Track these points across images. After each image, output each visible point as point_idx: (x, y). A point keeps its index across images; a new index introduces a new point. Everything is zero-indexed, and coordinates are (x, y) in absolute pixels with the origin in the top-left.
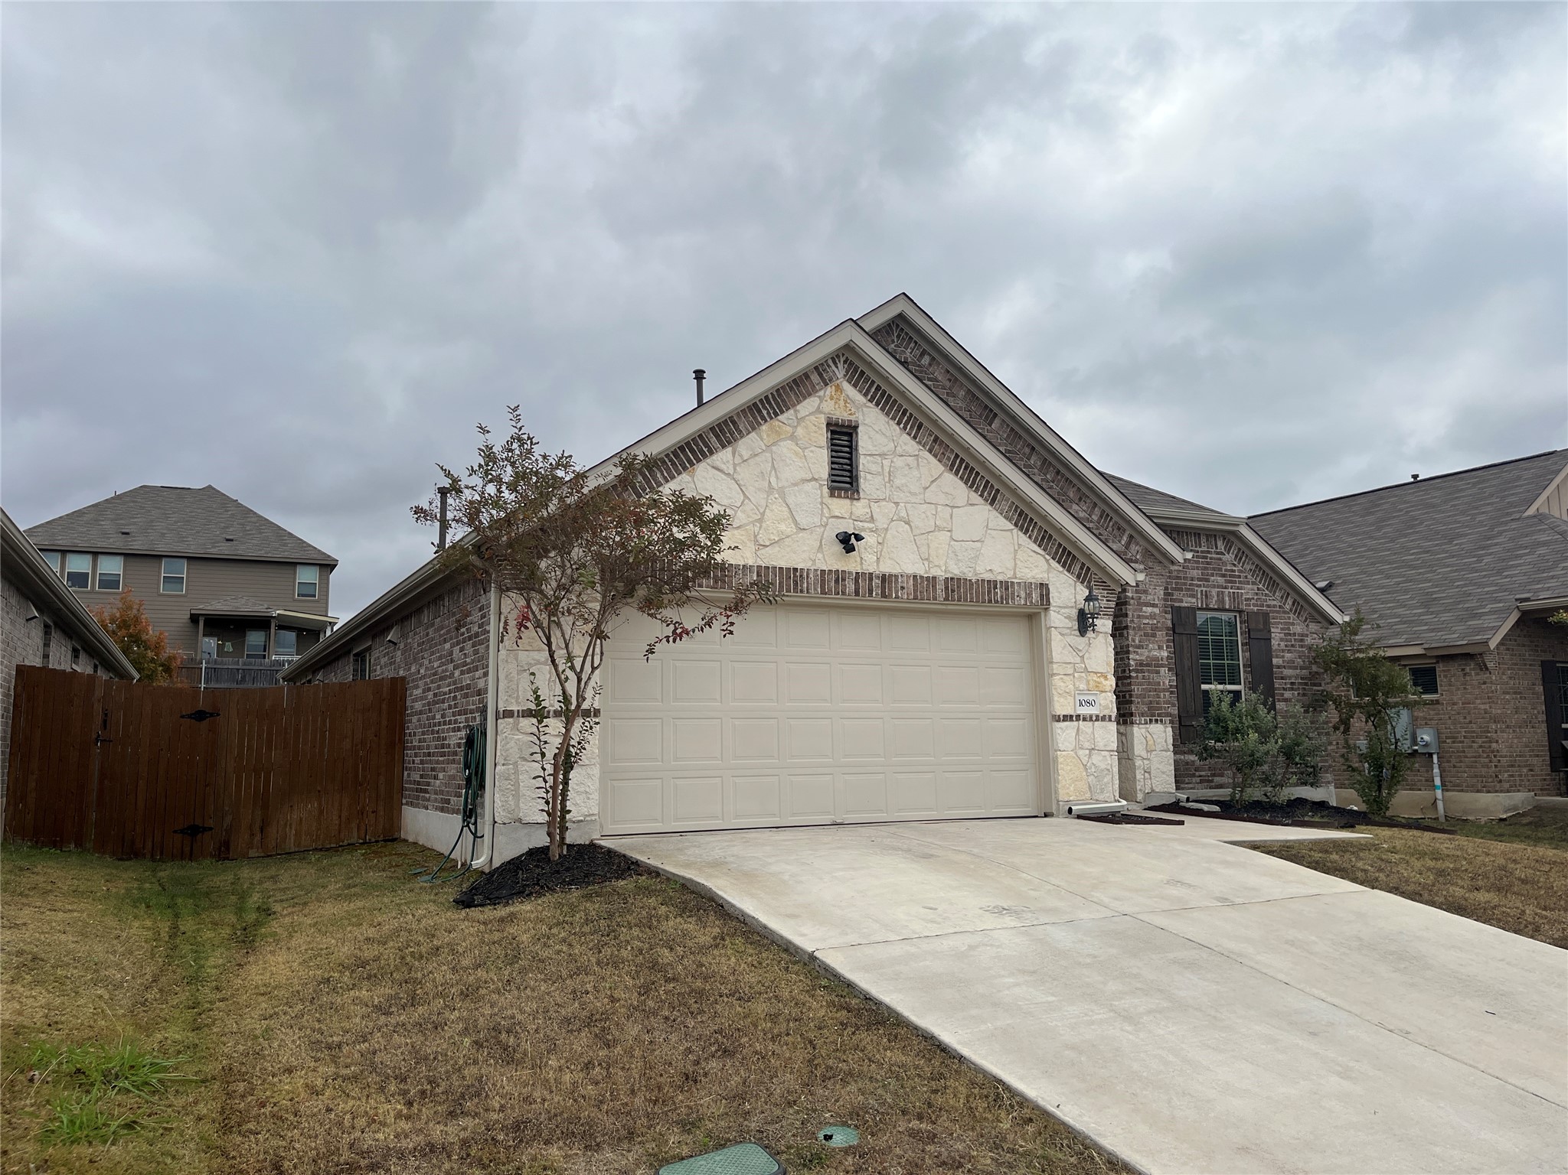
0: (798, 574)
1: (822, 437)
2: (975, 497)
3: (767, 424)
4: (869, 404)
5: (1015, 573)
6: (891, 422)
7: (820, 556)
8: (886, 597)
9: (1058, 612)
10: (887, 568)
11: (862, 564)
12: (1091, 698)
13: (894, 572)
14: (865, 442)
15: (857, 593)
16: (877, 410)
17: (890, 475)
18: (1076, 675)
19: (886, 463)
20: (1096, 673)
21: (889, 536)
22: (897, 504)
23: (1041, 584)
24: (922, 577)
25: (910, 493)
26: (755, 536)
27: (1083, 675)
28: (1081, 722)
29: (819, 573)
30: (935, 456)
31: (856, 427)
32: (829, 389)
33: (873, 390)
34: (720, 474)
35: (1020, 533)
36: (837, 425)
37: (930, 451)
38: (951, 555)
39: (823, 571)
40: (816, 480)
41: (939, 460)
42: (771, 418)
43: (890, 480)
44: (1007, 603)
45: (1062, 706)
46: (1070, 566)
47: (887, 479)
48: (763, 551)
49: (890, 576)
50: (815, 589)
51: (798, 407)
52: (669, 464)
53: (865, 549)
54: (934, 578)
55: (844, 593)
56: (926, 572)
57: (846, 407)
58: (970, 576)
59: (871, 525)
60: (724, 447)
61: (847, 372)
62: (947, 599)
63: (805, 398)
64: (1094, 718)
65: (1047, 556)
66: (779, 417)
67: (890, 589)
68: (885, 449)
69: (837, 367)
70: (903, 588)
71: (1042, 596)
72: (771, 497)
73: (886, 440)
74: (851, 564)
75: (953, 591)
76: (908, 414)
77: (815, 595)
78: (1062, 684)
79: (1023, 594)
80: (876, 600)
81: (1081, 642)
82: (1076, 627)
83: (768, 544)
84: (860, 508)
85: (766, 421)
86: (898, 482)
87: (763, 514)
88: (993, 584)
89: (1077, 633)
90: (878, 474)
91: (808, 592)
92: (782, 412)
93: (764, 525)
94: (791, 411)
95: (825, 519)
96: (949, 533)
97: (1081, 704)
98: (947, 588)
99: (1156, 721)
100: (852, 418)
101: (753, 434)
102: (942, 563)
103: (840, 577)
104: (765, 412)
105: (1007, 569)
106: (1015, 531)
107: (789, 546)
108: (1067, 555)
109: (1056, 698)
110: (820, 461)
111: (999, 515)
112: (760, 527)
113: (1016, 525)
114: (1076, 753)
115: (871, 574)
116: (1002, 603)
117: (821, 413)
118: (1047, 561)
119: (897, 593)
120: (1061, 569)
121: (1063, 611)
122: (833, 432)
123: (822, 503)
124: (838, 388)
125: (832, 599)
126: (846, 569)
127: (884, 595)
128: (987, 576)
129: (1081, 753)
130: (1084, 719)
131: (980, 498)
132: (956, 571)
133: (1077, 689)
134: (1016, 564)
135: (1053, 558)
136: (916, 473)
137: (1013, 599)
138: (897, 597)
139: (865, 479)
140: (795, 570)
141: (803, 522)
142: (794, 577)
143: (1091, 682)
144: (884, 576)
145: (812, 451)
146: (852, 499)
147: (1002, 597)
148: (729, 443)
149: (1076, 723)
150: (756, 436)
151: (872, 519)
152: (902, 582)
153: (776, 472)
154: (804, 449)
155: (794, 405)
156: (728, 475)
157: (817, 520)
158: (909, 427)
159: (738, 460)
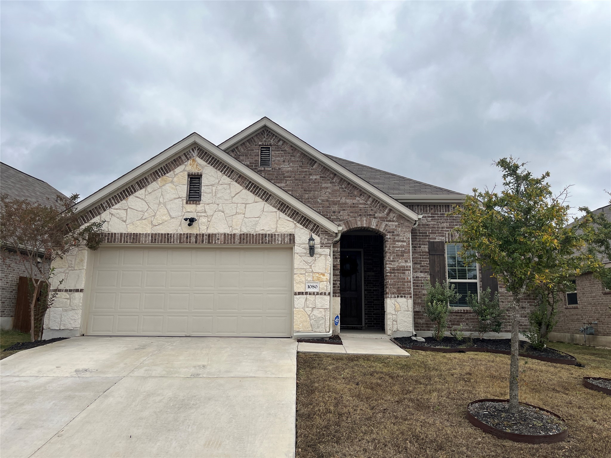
0: (169, 236)
1: (185, 180)
2: (258, 199)
3: (161, 178)
4: (208, 165)
5: (276, 230)
6: (218, 171)
7: (180, 228)
8: (210, 243)
9: (299, 246)
10: (211, 231)
11: (199, 230)
12: (315, 285)
13: (214, 232)
14: (204, 181)
15: (196, 242)
16: (212, 167)
17: (215, 193)
18: (306, 274)
19: (214, 188)
20: (318, 273)
21: (213, 218)
22: (218, 204)
23: (290, 235)
24: (228, 234)
25: (225, 199)
26: (152, 222)
27: (311, 274)
28: (308, 295)
29: (179, 235)
30: (239, 183)
31: (201, 175)
32: (189, 161)
33: (210, 159)
34: (139, 199)
35: (280, 212)
36: (192, 175)
37: (236, 181)
38: (244, 224)
39: (181, 234)
40: (181, 198)
41: (240, 185)
42: (162, 175)
43: (215, 195)
44: (272, 243)
45: (298, 288)
46: (307, 226)
47: (214, 195)
48: (155, 228)
49: (213, 234)
50: (177, 241)
51: (175, 170)
52: (118, 197)
53: (201, 224)
54: (234, 234)
55: (190, 242)
56: (230, 232)
57: (197, 167)
58: (252, 232)
59: (204, 214)
60: (141, 189)
61: (199, 153)
62: (240, 243)
63: (178, 166)
64: (316, 294)
65: (295, 222)
66: (166, 175)
67: (212, 240)
68: (213, 183)
69: (194, 152)
70: (218, 239)
71: (290, 239)
72: (160, 206)
73: (214, 179)
74: (194, 230)
75: (244, 239)
76: (227, 167)
77: (177, 244)
78: (298, 278)
79: (280, 239)
80: (205, 244)
81: (310, 259)
82: (308, 252)
83: (157, 224)
84: (199, 207)
85: (160, 177)
86: (218, 196)
87: (156, 213)
88: (264, 236)
89: (309, 255)
90: (210, 193)
91: (173, 243)
92: (168, 173)
93: (156, 217)
94: (172, 172)
95: (183, 213)
96: (243, 215)
97: (309, 287)
98: (240, 238)
99: (402, 297)
100: (199, 172)
101: (155, 183)
102: (238, 228)
103: (188, 236)
104: (160, 174)
105: (272, 228)
106: (278, 212)
107: (166, 225)
108: (305, 221)
109: (295, 285)
110: (183, 190)
111: (270, 206)
112: (154, 218)
113: (279, 209)
114: (304, 310)
115: (203, 234)
116: (269, 243)
117: (186, 171)
118: (295, 224)
119: (215, 241)
120: (302, 227)
121: (302, 245)
122: (191, 178)
123: (183, 207)
124: (194, 160)
125: (185, 245)
126: (192, 233)
127: (209, 242)
128: (261, 232)
129: (307, 309)
130: (310, 294)
131: (260, 199)
132: (245, 230)
133: (306, 280)
134: (277, 226)
135: (298, 222)
136: (228, 191)
137: (275, 241)
138: (215, 243)
139: (203, 196)
140: (168, 234)
141: (173, 214)
142: (167, 237)
143: (315, 277)
144: (209, 235)
145: (180, 187)
146: (196, 204)
147: (269, 241)
148: (143, 187)
149: (305, 296)
150: (156, 183)
151: (205, 212)
152: (218, 237)
153: (163, 196)
154: (176, 186)
155: (173, 169)
156: (142, 199)
157: (180, 214)
158: (226, 173)
159: (147, 193)
